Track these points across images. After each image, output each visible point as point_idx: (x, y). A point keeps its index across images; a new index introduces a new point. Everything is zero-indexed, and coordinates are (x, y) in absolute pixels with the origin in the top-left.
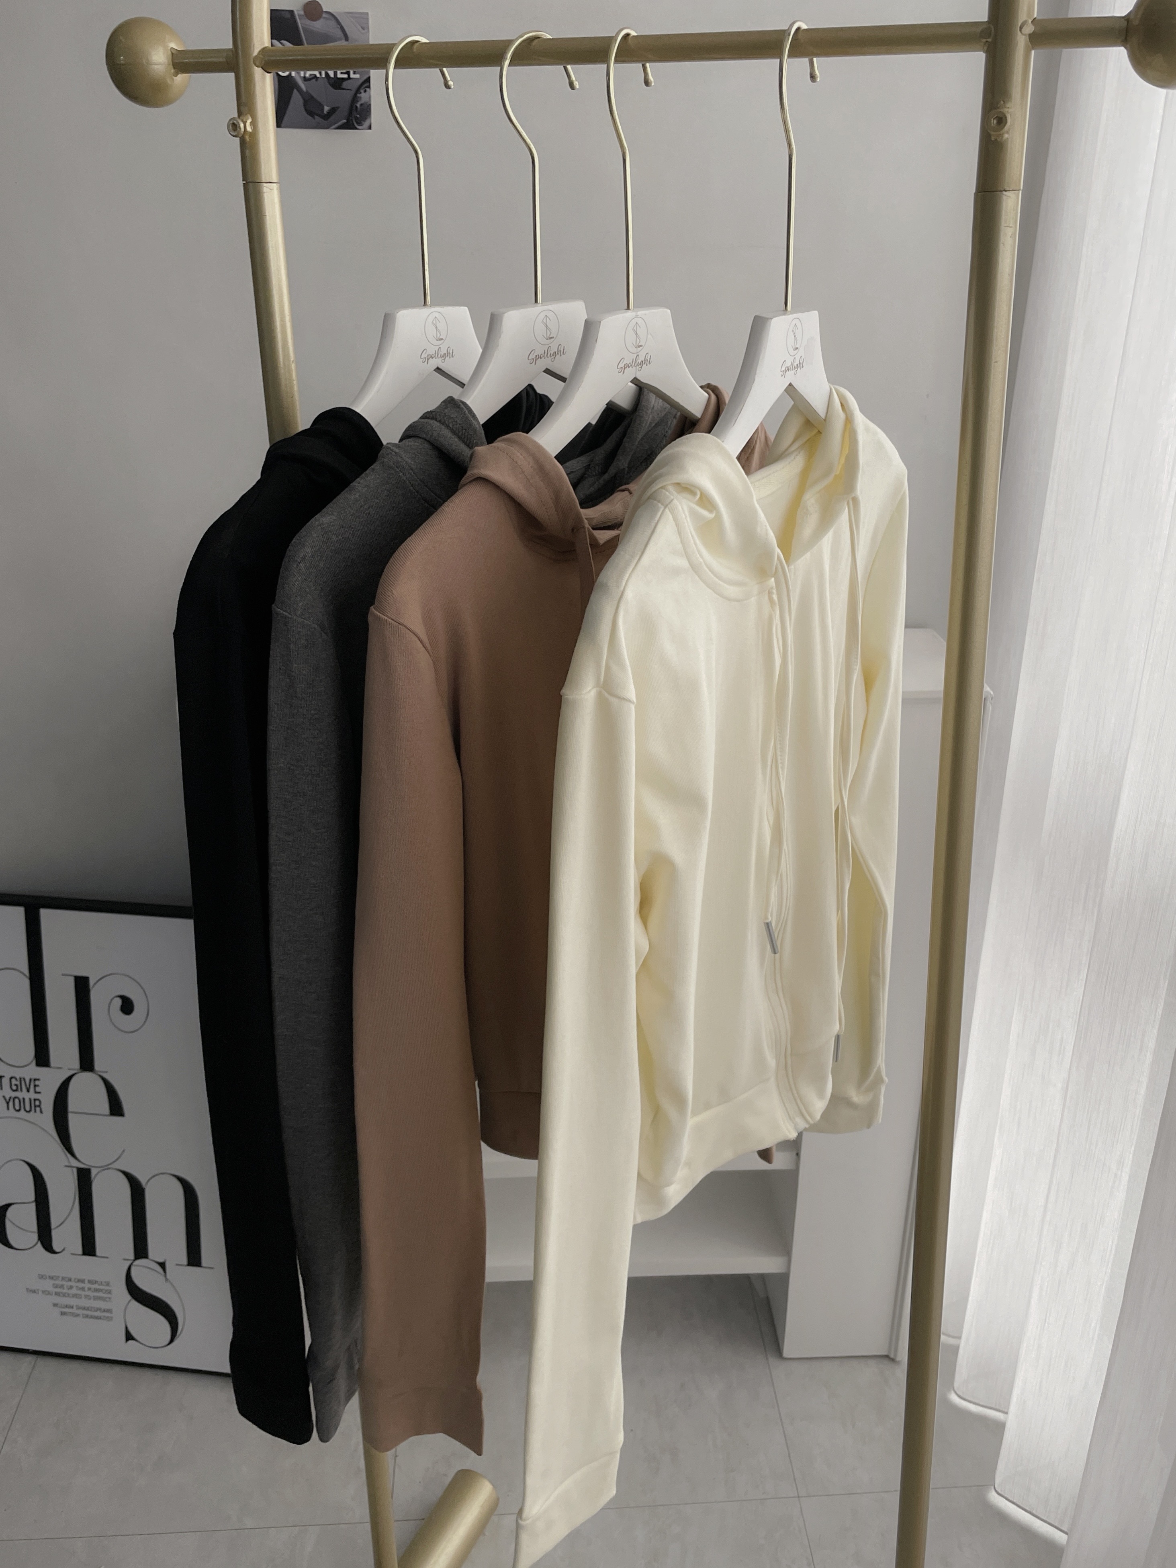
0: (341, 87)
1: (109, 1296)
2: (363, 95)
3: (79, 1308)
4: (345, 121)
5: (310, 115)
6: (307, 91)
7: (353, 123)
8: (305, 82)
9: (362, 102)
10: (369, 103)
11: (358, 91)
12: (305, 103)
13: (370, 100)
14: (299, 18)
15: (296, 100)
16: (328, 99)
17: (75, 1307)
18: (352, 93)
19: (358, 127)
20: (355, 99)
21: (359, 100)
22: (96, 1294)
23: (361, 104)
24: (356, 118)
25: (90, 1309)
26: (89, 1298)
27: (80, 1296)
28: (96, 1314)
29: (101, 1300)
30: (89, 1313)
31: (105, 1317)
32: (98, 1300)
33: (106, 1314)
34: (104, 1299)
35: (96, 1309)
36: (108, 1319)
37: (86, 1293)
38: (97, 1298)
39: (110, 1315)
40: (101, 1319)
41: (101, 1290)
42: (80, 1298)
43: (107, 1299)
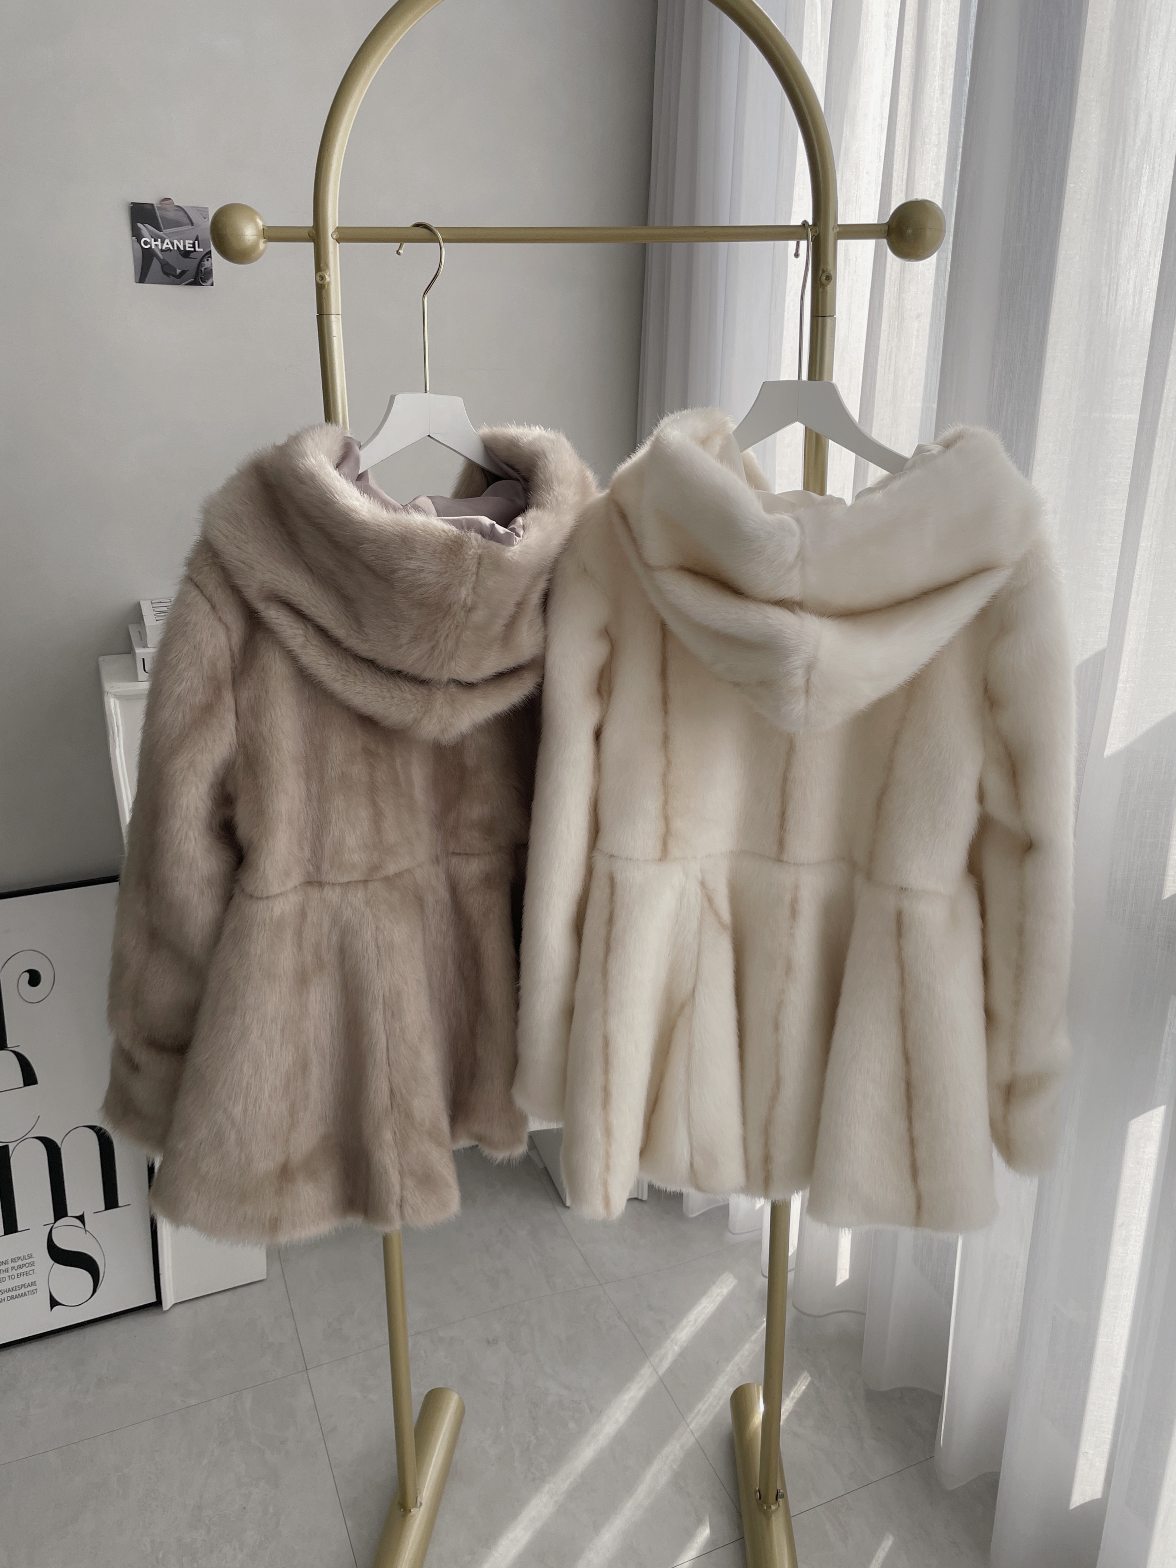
0: (190, 256)
1: (34, 1267)
2: (206, 264)
4: (193, 280)
5: (167, 275)
6: (163, 259)
7: (199, 282)
8: (163, 253)
9: (206, 267)
10: (210, 268)
11: (202, 260)
12: (162, 266)
13: (212, 266)
14: (158, 209)
15: (155, 265)
16: (179, 265)
18: (197, 262)
19: (203, 284)
20: (200, 264)
21: (203, 265)
22: (20, 1271)
23: (205, 269)
24: (201, 278)
25: (14, 1289)
26: (13, 1277)
27: (4, 1279)
28: (20, 1292)
29: (25, 1275)
30: (14, 1293)
31: (30, 1292)
32: (22, 1276)
33: (30, 1289)
34: (27, 1274)
35: (20, 1287)
36: (32, 1293)
37: (10, 1274)
38: (21, 1275)
39: (33, 1288)
40: (26, 1295)
41: (24, 1265)
42: (4, 1281)
43: (31, 1272)
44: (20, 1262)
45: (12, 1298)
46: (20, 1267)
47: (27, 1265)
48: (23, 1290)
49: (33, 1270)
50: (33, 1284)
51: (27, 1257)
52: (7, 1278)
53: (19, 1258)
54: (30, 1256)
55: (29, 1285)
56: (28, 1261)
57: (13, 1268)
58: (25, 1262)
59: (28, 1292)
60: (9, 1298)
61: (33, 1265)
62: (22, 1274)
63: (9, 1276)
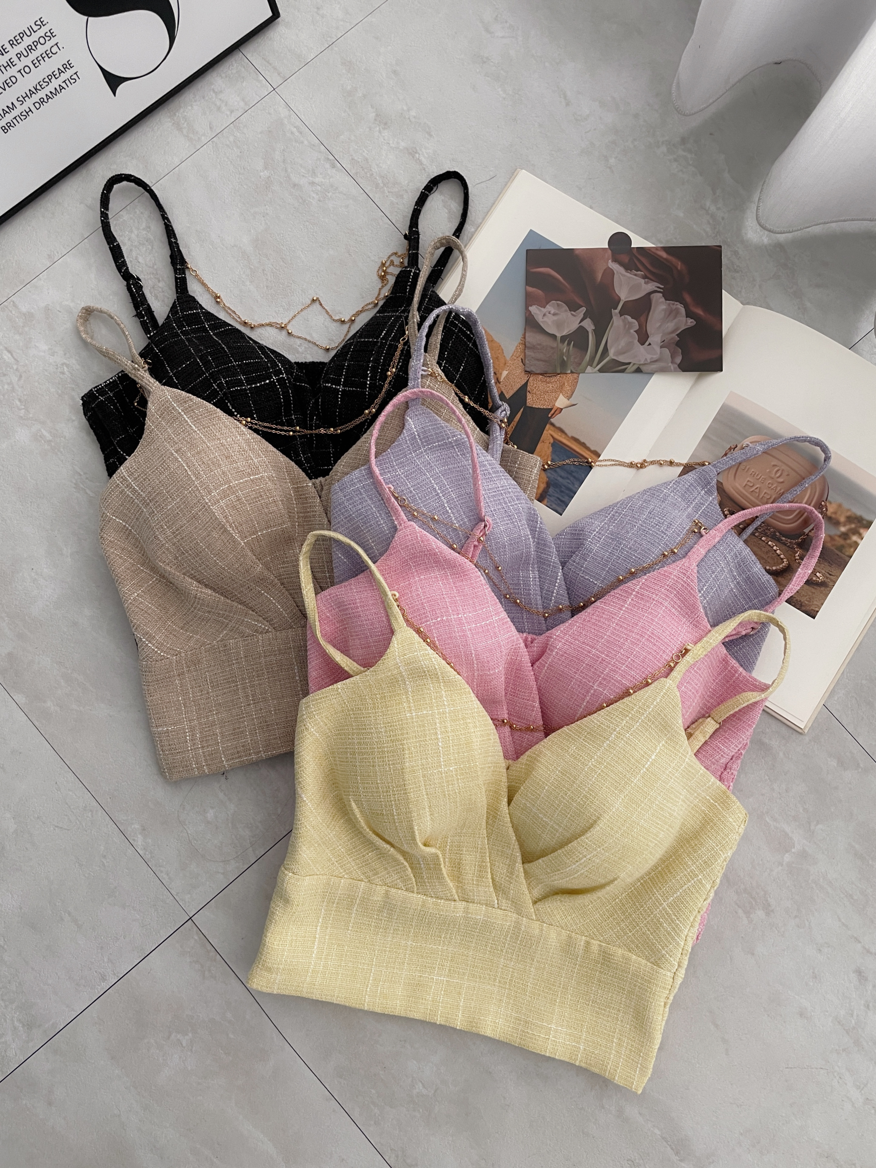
1: (53, 41)
3: (22, 100)
17: (17, 104)
22: (33, 55)
25: (38, 87)
26: (27, 69)
27: (14, 79)
28: (51, 88)
29: (46, 59)
30: (42, 94)
31: (67, 82)
32: (42, 62)
33: (64, 76)
34: (49, 54)
35: (47, 80)
36: (72, 81)
37: (20, 66)
38: (39, 61)
39: (69, 72)
40: (63, 88)
41: (36, 43)
42: (14, 84)
43: (55, 49)
44: (28, 41)
45: (42, 101)
46: (30, 49)
47: (42, 41)
48: (55, 83)
49: (56, 44)
50: (68, 65)
51: (35, 28)
52: (18, 75)
53: (22, 35)
54: (41, 23)
55: (60, 72)
56: (41, 33)
57: (19, 55)
58: (35, 37)
59: (65, 81)
60: (37, 105)
61: (52, 35)
62: (40, 58)
63: (20, 71)
